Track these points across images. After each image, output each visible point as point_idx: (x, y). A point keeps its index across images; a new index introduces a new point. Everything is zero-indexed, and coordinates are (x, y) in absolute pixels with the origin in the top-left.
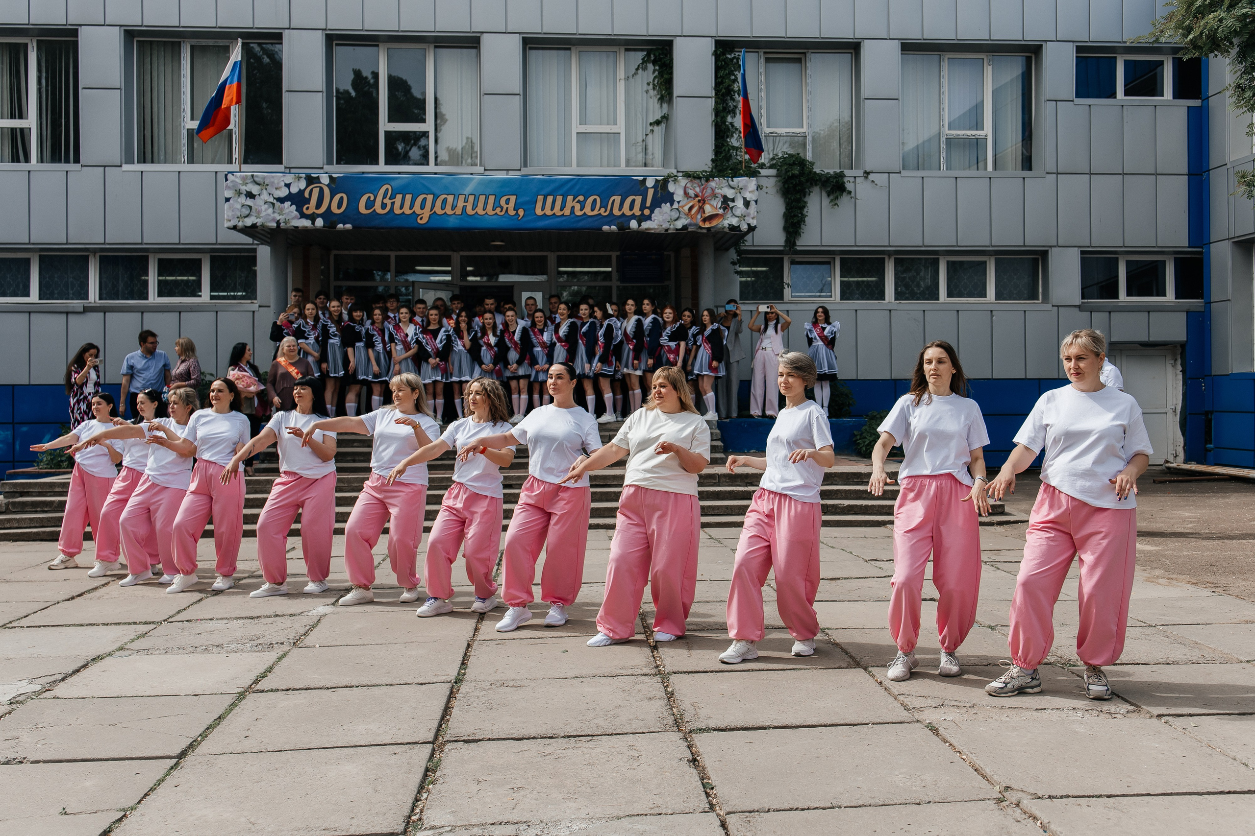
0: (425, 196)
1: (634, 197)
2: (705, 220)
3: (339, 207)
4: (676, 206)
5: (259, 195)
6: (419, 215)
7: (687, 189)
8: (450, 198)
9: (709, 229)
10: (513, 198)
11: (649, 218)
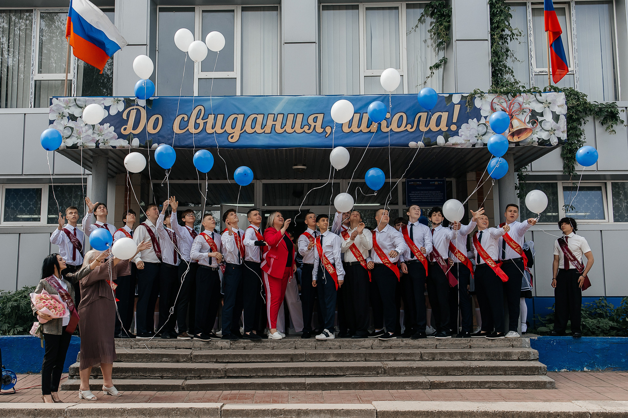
0: (236, 116)
1: (440, 113)
2: (513, 135)
3: (155, 128)
4: (483, 121)
5: (81, 117)
6: (231, 134)
7: (494, 105)
8: (260, 118)
9: (517, 144)
10: (320, 117)
11: (456, 133)
